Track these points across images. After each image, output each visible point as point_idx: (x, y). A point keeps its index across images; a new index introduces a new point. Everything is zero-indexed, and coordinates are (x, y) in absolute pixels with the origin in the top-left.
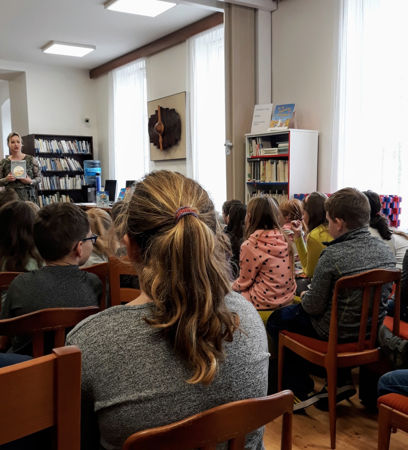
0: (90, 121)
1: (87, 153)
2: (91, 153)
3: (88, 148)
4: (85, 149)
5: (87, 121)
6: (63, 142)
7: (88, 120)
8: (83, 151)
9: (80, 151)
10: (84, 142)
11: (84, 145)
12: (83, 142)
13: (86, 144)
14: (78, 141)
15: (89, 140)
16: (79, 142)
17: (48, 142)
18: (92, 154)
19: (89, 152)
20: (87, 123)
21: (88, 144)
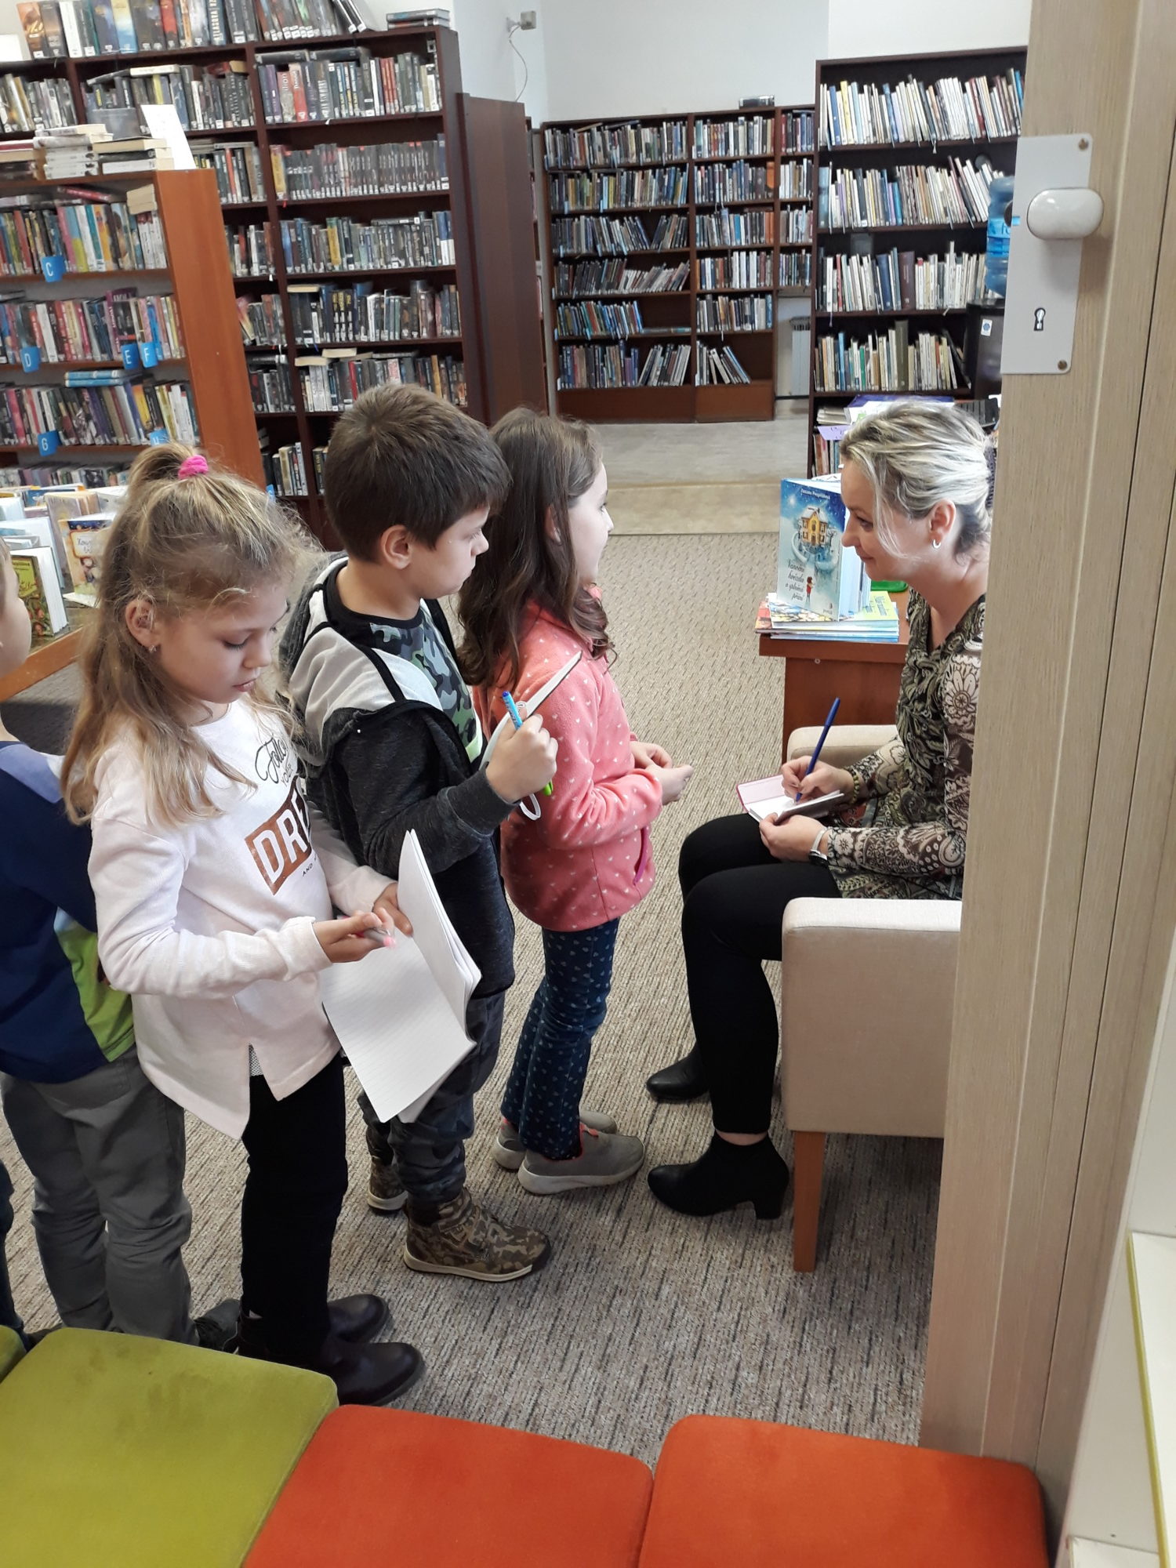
6: (949, 86)
17: (881, 92)
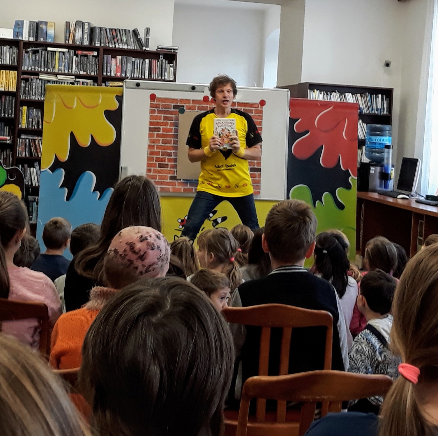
0: (391, 65)
1: (383, 113)
2: (388, 113)
3: (385, 106)
4: (380, 106)
5: (387, 65)
6: (349, 95)
7: (389, 62)
8: (377, 110)
9: (373, 109)
10: (380, 96)
11: (379, 101)
12: (378, 97)
13: (382, 100)
14: (371, 94)
15: (388, 93)
16: (372, 96)
18: (389, 115)
19: (385, 113)
20: (387, 67)
21: (386, 100)
